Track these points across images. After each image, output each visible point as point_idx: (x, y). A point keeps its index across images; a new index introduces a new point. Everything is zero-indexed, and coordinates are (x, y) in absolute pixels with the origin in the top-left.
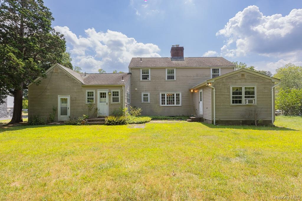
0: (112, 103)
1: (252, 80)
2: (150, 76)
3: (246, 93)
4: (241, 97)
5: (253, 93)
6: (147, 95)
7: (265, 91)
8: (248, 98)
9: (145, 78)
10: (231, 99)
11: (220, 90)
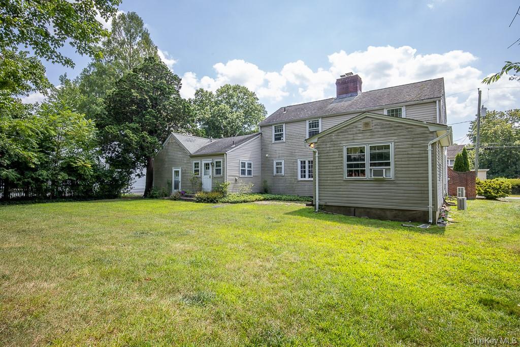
0: (215, 175)
1: (386, 133)
2: (284, 135)
3: (373, 157)
4: (363, 165)
5: (387, 157)
6: (281, 164)
7: (412, 150)
8: (378, 166)
9: (278, 138)
10: (345, 169)
11: (326, 154)
